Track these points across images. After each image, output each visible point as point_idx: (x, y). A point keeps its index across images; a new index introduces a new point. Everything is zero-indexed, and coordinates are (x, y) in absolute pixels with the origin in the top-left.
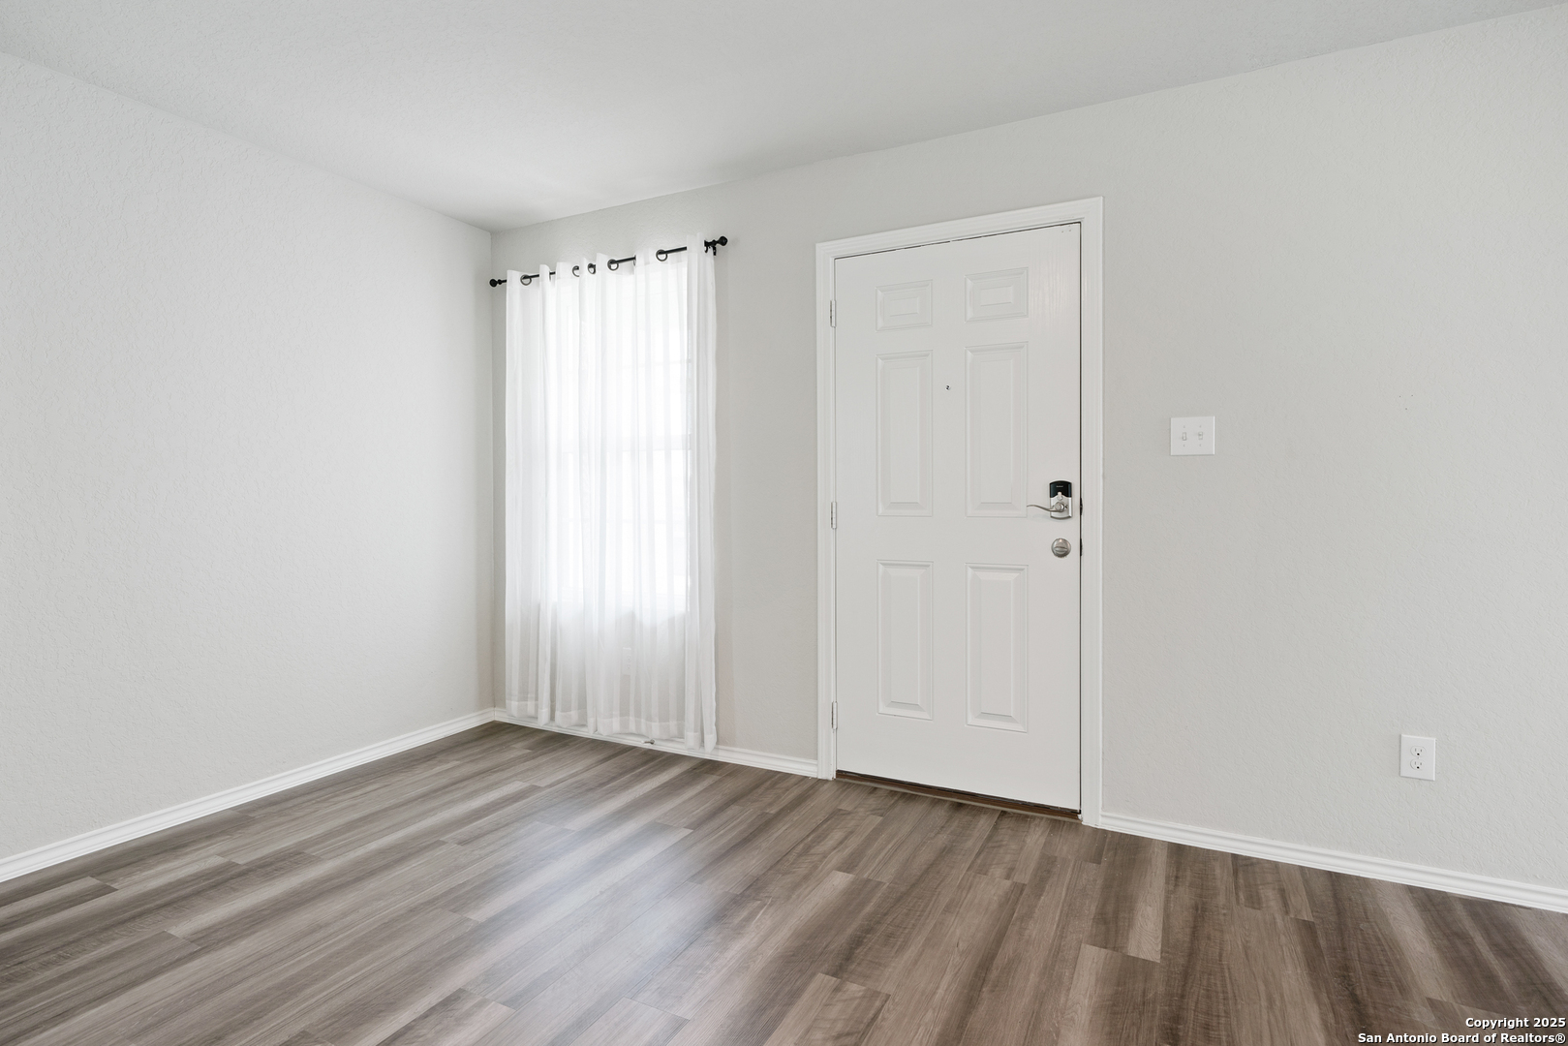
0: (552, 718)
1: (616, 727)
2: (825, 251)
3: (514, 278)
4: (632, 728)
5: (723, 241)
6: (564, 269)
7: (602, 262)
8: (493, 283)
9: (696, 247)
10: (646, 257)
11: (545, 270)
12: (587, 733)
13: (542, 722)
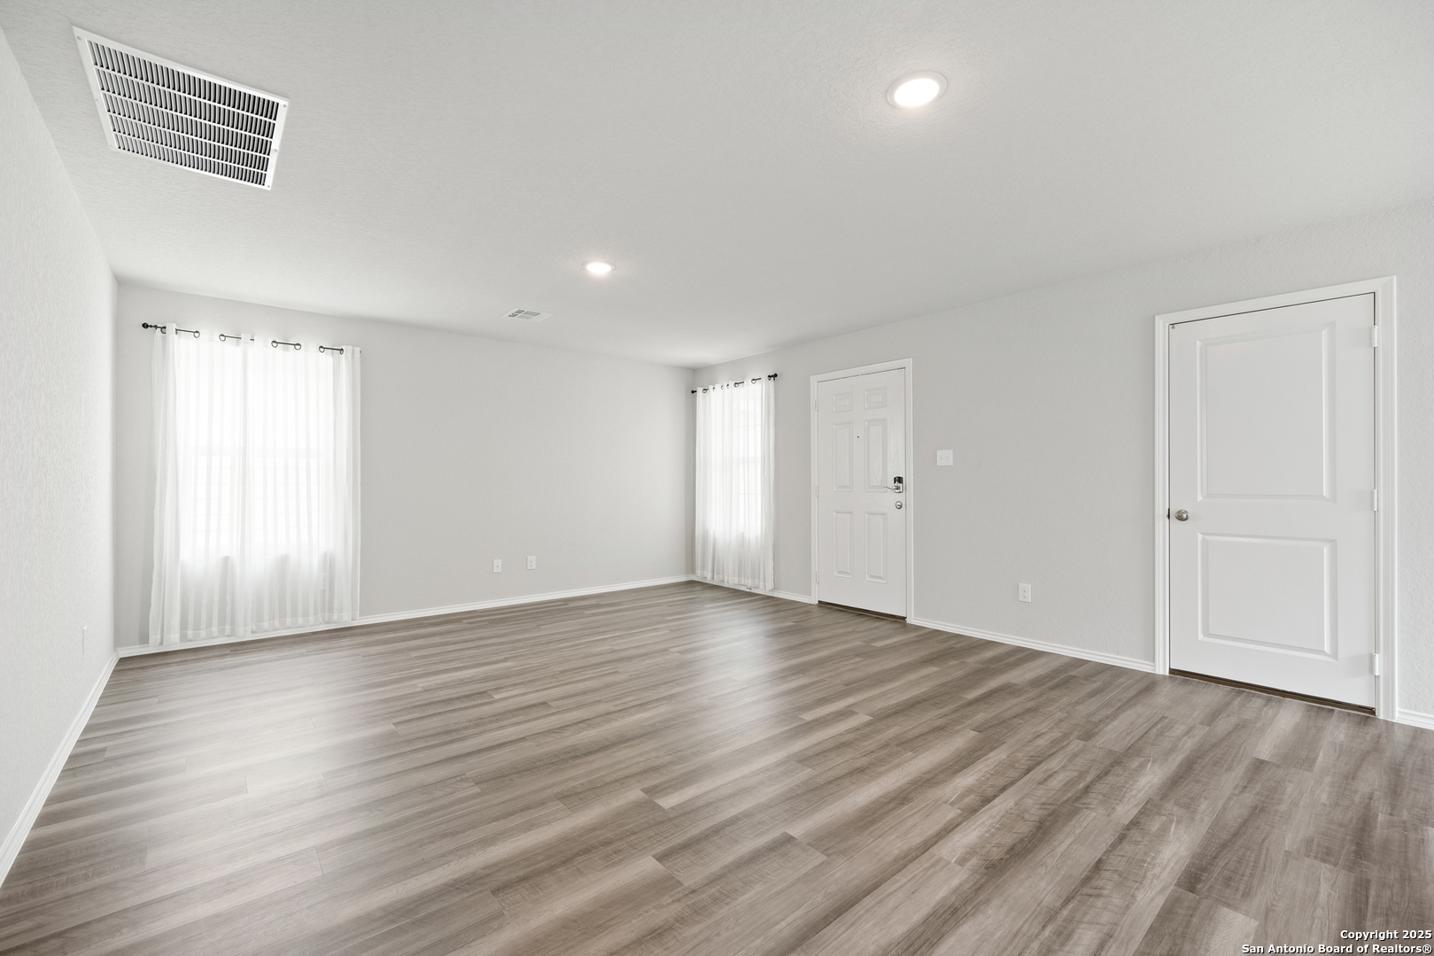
0: (713, 578)
1: (736, 582)
2: (814, 379)
3: (700, 390)
4: (743, 583)
5: (776, 375)
6: (718, 387)
7: (732, 384)
8: (693, 392)
9: (765, 378)
10: (748, 382)
11: (711, 387)
12: (726, 585)
13: (709, 580)
